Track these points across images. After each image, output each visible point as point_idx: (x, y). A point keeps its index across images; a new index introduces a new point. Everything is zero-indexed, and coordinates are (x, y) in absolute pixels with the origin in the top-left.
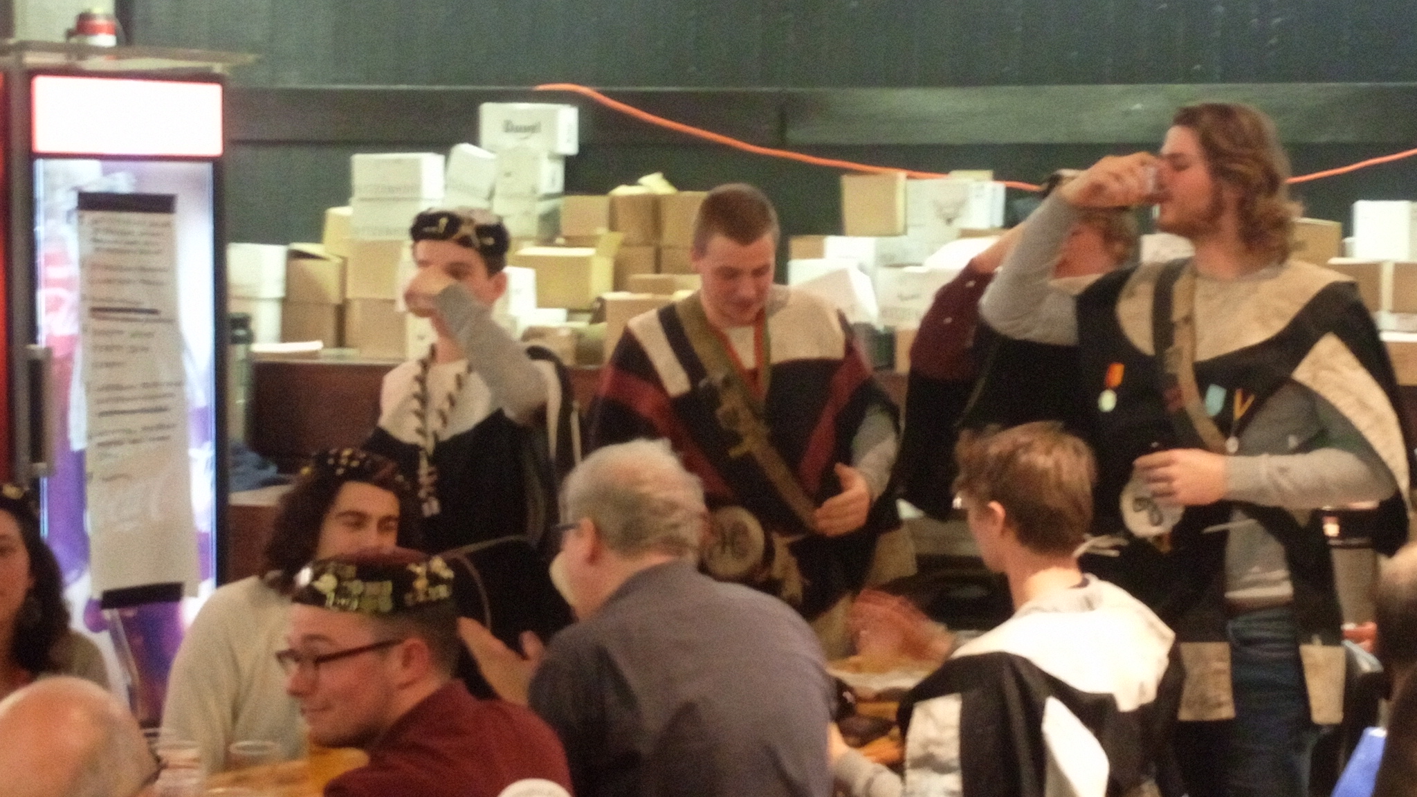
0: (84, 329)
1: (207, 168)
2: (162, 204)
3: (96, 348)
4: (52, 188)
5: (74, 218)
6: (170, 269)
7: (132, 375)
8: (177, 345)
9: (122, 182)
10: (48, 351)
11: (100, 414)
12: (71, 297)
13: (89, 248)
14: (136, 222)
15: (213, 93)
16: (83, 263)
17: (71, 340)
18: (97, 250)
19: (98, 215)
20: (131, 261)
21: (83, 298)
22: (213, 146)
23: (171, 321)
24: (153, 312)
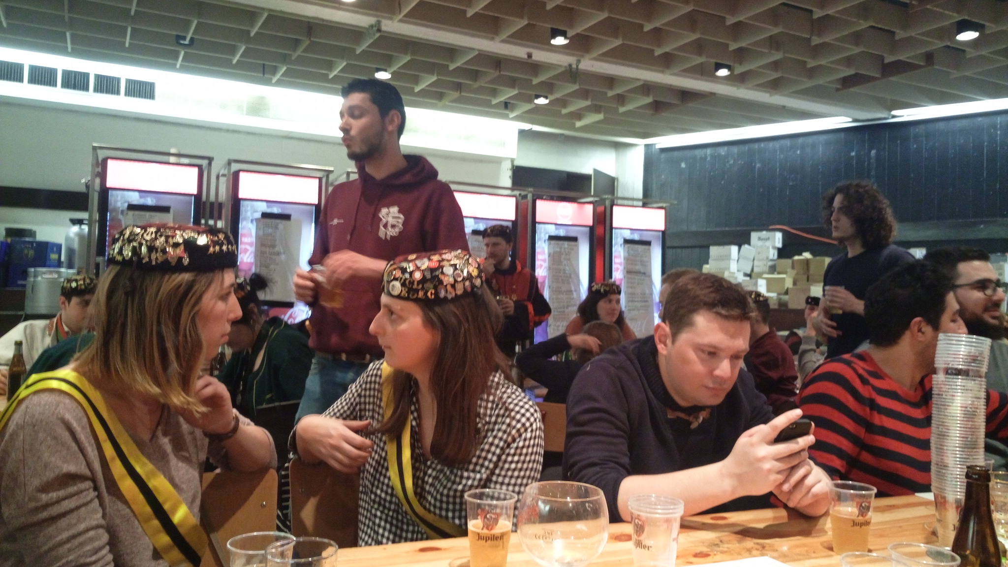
0: (625, 277)
1: (661, 233)
2: (648, 243)
3: (628, 282)
4: (617, 238)
5: (623, 246)
6: (650, 261)
7: (638, 291)
8: (651, 283)
9: (636, 237)
10: (615, 282)
11: (628, 301)
12: (621, 268)
13: (627, 254)
14: (640, 248)
15: (662, 212)
16: (624, 259)
17: (621, 280)
18: (629, 255)
19: (629, 245)
20: (638, 258)
21: (624, 268)
22: (663, 228)
23: (650, 276)
24: (644, 273)
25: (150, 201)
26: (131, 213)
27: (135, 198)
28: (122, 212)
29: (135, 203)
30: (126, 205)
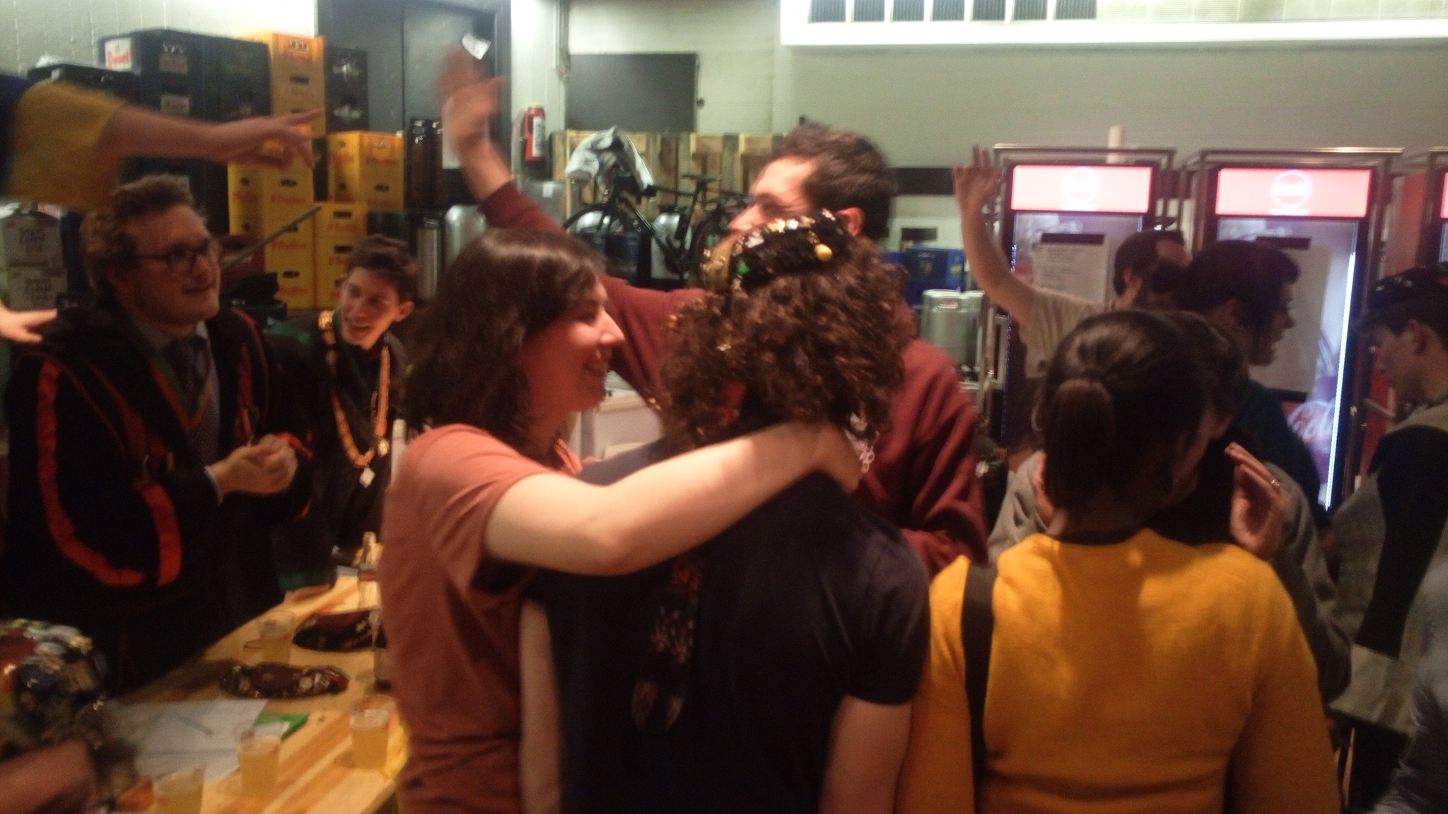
25: (1074, 227)
26: (1046, 247)
27: (1052, 224)
28: (1034, 246)
29: (1052, 231)
30: (1039, 235)
